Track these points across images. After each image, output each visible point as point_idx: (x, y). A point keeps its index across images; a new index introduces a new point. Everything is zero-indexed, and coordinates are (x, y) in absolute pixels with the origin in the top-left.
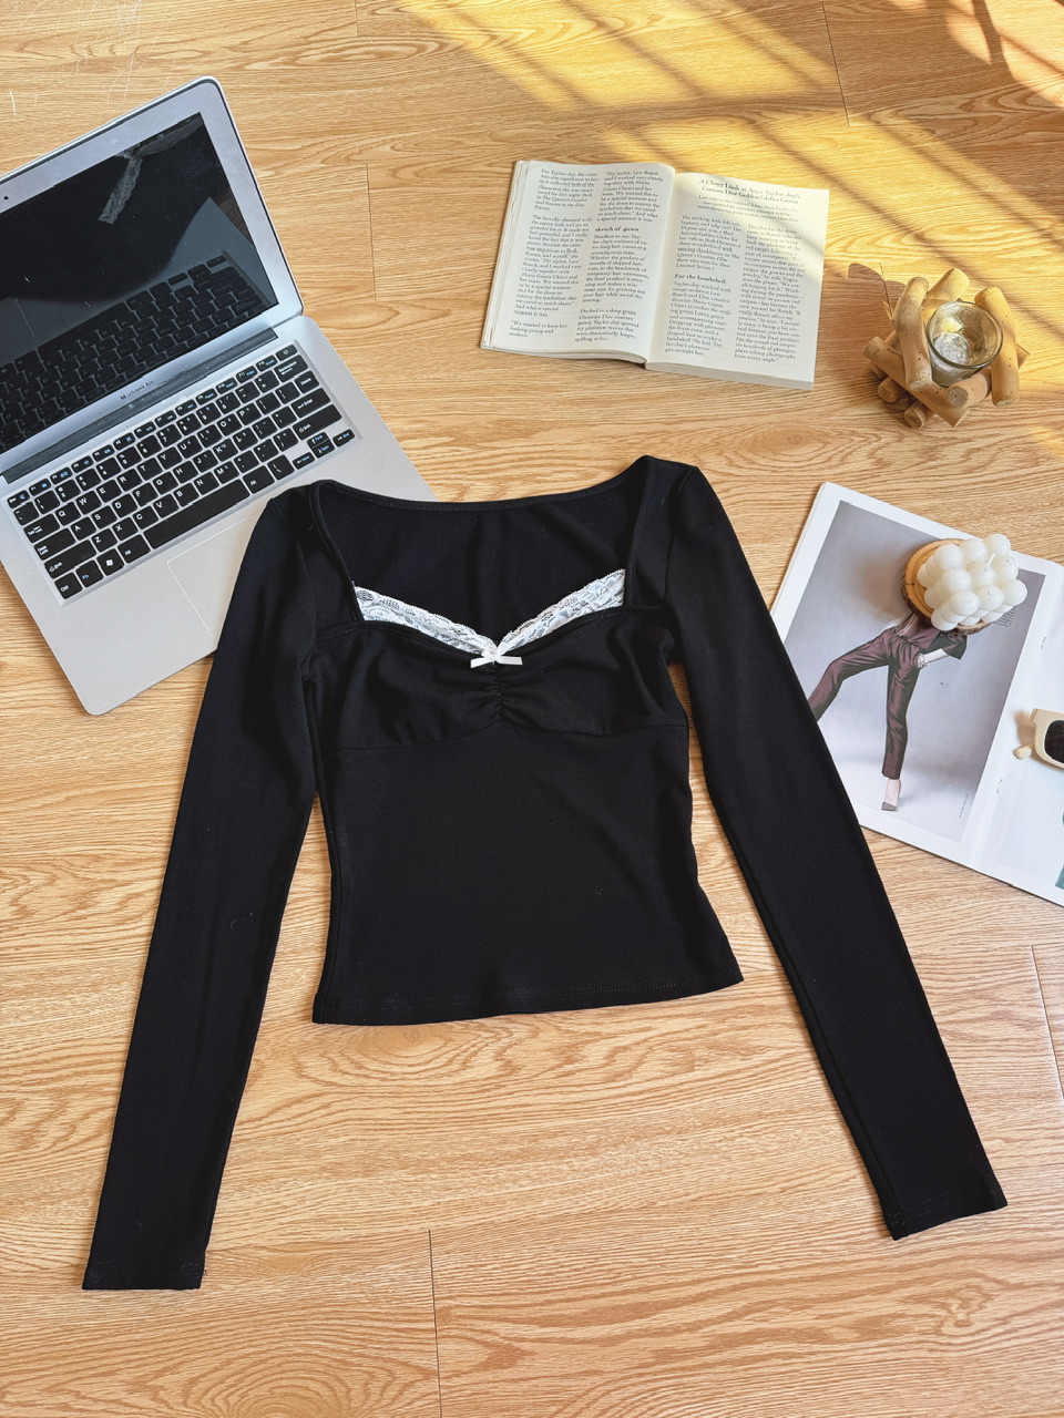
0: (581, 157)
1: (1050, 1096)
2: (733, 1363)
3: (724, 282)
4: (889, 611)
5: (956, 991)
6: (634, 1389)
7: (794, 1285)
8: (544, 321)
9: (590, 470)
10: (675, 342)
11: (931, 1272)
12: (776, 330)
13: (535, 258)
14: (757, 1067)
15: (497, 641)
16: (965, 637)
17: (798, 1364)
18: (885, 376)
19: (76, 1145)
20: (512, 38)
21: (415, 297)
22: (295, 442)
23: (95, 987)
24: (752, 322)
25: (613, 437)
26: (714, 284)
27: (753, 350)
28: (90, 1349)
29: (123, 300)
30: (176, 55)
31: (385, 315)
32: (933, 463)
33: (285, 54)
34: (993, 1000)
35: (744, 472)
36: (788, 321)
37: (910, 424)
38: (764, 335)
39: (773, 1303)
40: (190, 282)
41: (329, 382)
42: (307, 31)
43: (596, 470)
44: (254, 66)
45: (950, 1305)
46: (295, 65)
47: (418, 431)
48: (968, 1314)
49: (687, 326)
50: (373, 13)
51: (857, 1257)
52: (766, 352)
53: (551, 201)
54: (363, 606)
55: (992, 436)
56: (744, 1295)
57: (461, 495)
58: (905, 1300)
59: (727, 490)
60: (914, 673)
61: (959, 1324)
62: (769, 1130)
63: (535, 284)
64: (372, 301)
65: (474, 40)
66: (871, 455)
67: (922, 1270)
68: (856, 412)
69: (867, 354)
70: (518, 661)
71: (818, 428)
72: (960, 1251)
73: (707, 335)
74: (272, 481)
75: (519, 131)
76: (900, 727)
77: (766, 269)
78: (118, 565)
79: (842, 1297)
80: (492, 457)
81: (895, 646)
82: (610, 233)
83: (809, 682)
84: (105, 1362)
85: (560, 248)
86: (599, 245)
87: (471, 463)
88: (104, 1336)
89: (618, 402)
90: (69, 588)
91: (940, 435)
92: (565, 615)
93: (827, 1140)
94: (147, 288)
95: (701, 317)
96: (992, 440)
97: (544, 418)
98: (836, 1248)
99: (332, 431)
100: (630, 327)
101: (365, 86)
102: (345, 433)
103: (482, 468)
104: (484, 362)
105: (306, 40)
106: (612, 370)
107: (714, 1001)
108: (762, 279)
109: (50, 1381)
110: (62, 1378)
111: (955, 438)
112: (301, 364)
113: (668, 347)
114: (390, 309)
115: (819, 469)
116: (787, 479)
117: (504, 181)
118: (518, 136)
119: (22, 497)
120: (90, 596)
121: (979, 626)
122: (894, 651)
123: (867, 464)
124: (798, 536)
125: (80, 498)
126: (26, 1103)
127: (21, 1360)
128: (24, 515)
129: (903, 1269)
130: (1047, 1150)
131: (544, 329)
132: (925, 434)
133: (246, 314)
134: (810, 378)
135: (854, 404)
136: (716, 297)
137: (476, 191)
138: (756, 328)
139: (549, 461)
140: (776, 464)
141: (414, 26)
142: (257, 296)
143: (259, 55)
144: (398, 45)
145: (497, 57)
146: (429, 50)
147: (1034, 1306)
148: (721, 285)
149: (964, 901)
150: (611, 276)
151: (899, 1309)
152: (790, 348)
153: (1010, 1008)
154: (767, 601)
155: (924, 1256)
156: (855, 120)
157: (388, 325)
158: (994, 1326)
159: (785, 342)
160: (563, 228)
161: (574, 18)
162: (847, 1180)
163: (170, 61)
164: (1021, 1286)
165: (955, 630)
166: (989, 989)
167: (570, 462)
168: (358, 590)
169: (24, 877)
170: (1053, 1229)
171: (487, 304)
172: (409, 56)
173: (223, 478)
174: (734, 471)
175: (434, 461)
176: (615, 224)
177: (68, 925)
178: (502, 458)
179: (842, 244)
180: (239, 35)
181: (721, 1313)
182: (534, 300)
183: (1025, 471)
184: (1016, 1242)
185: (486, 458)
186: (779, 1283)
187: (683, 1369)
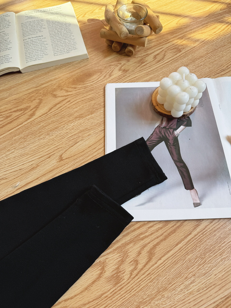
4: (153, 119)
10: (29, 59)
16: (189, 117)
26: (39, 38)
32: (144, 64)
38: (63, 46)
60: (176, 139)
66: (120, 70)
68: (108, 59)
71: (96, 68)
81: (163, 132)
91: (142, 55)
95: (36, 48)
96: (161, 50)
111: (148, 54)
113: (27, 61)
115: (102, 81)
116: (91, 89)
122: (163, 134)
123: (120, 73)
132: (136, 56)
136: (41, 41)
140: (85, 85)
152: (74, 47)
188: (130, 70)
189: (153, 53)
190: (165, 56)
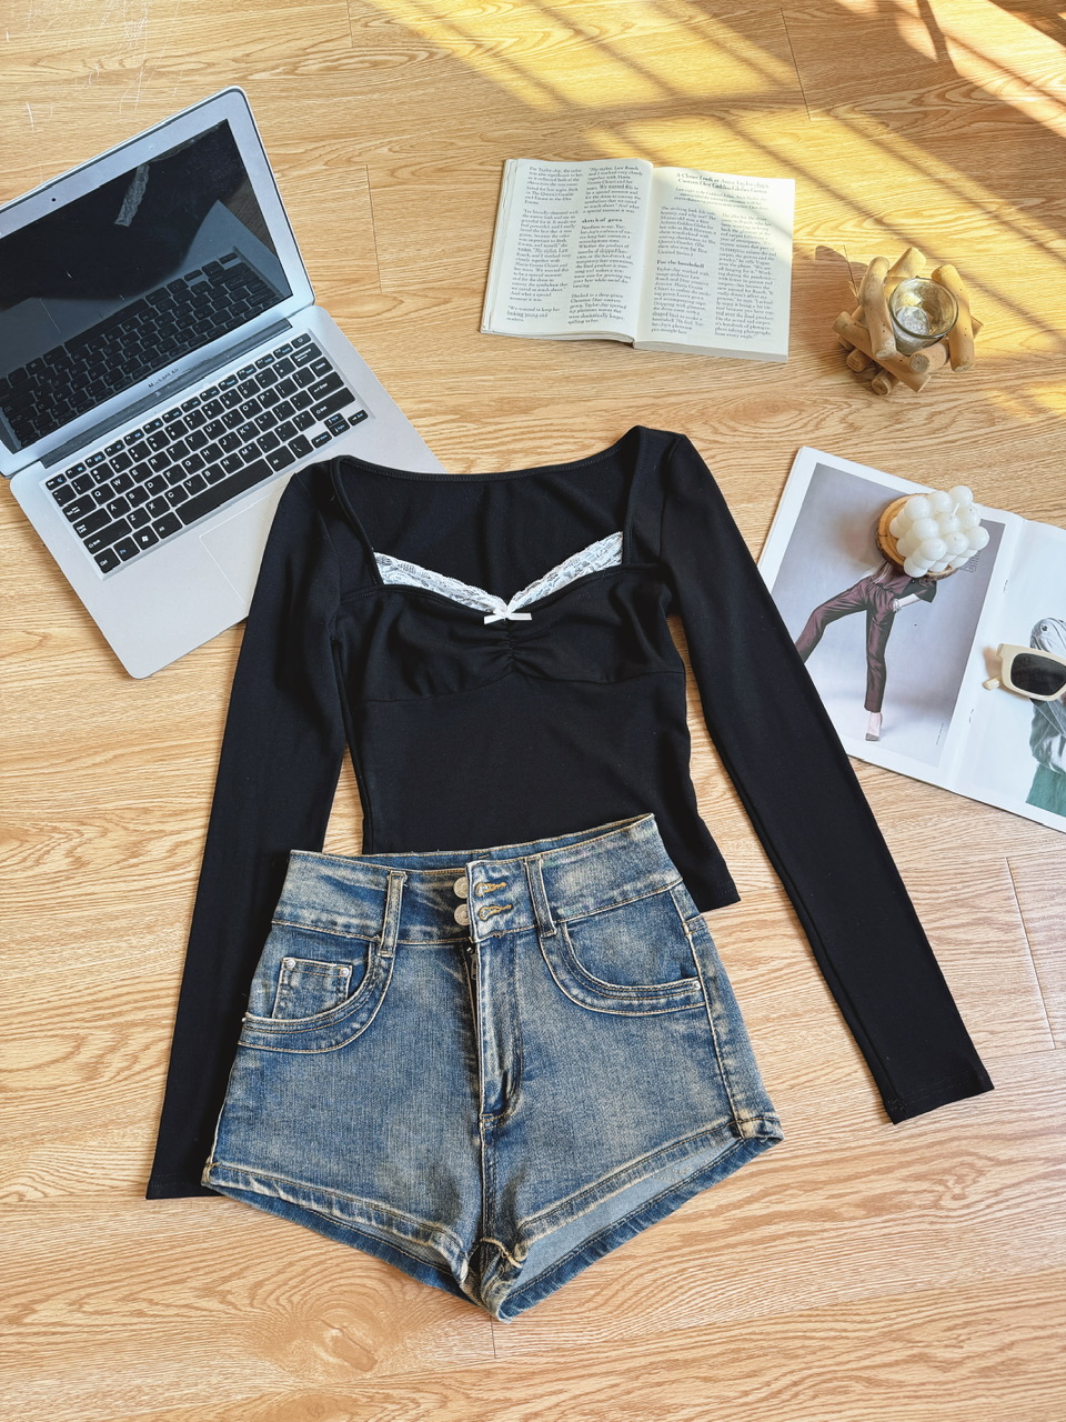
0: (565, 155)
1: (1028, 991)
2: (753, 1242)
3: (702, 266)
4: (864, 560)
5: (940, 901)
6: (664, 1271)
7: (805, 1170)
8: (538, 305)
9: (586, 442)
11: (927, 1153)
12: (752, 309)
13: (527, 247)
14: (762, 975)
15: (507, 600)
16: (935, 583)
17: (813, 1241)
18: (853, 348)
19: (139, 1073)
20: (496, 47)
21: (418, 286)
22: (314, 422)
23: (149, 928)
24: (730, 302)
25: (606, 411)
27: (731, 328)
28: (160, 1260)
29: (143, 296)
30: (184, 67)
31: (390, 304)
33: (285, 65)
34: (974, 907)
35: (728, 439)
36: (762, 300)
37: (877, 391)
39: (788, 1187)
40: (204, 278)
41: (341, 367)
42: (305, 43)
43: (593, 441)
44: (257, 77)
45: (947, 1181)
46: (295, 74)
47: (426, 410)
48: (963, 1188)
49: (670, 307)
50: (366, 25)
51: (861, 1143)
52: (744, 329)
53: (539, 196)
54: (383, 570)
55: (952, 400)
56: (760, 1181)
57: (469, 467)
58: (905, 1179)
59: (713, 457)
60: (890, 616)
61: (955, 1198)
62: (777, 1032)
63: (529, 273)
64: (378, 291)
65: (463, 49)
66: (843, 420)
67: (919, 1152)
68: (827, 382)
69: (836, 328)
70: (527, 617)
71: (794, 398)
72: (954, 1133)
73: (688, 315)
74: (294, 460)
75: (507, 132)
76: (879, 665)
77: (740, 254)
78: (153, 540)
79: (849, 1179)
80: (495, 431)
81: (872, 592)
82: (595, 224)
83: (795, 628)
84: (175, 1271)
85: (551, 238)
86: (586, 235)
87: (477, 438)
88: (173, 1247)
89: (608, 379)
90: (108, 563)
91: (905, 401)
92: (569, 575)
93: (829, 1039)
94: (164, 284)
97: (541, 395)
98: (841, 1135)
99: (347, 412)
100: (618, 309)
101: (361, 93)
102: (359, 413)
103: (486, 442)
104: (485, 345)
105: (305, 52)
106: (604, 350)
107: (721, 918)
108: (737, 263)
109: (125, 1291)
110: (136, 1289)
112: (315, 351)
114: (395, 298)
117: (495, 178)
118: (506, 136)
119: (59, 480)
120: (128, 570)
121: (947, 572)
122: (871, 597)
123: (840, 429)
124: (780, 496)
125: (114, 480)
126: (90, 1038)
127: (96, 1274)
128: (62, 496)
129: (904, 1151)
130: (1028, 1040)
131: (539, 313)
132: (891, 400)
133: (261, 305)
134: (786, 353)
135: (826, 374)
137: (469, 188)
138: (734, 307)
139: (550, 434)
140: (757, 430)
141: (405, 37)
142: (269, 290)
143: (260, 66)
144: (391, 55)
145: (484, 64)
146: (419, 59)
147: (1022, 1178)
148: (699, 269)
149: (944, 819)
150: (599, 263)
151: (901, 1186)
153: (988, 915)
154: (754, 555)
155: (921, 1139)
156: (815, 115)
157: (393, 313)
158: (987, 1198)
159: (760, 320)
160: (552, 221)
161: (553, 26)
162: (849, 1074)
163: (177, 73)
164: (1010, 1162)
165: (926, 576)
166: (970, 898)
167: (567, 434)
168: (377, 555)
169: (78, 831)
170: (1037, 1110)
171: (484, 292)
172: (401, 64)
173: (248, 459)
174: (718, 438)
175: (442, 436)
176: (601, 215)
177: (121, 873)
178: (505, 433)
179: (808, 229)
180: (242, 48)
181: (740, 1197)
182: (528, 287)
183: (982, 431)
184: (1003, 1123)
185: (490, 432)
186: (793, 1168)
187: (708, 1250)
188: (864, 430)
189: (931, 405)
190: (953, 421)
